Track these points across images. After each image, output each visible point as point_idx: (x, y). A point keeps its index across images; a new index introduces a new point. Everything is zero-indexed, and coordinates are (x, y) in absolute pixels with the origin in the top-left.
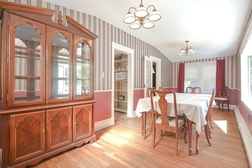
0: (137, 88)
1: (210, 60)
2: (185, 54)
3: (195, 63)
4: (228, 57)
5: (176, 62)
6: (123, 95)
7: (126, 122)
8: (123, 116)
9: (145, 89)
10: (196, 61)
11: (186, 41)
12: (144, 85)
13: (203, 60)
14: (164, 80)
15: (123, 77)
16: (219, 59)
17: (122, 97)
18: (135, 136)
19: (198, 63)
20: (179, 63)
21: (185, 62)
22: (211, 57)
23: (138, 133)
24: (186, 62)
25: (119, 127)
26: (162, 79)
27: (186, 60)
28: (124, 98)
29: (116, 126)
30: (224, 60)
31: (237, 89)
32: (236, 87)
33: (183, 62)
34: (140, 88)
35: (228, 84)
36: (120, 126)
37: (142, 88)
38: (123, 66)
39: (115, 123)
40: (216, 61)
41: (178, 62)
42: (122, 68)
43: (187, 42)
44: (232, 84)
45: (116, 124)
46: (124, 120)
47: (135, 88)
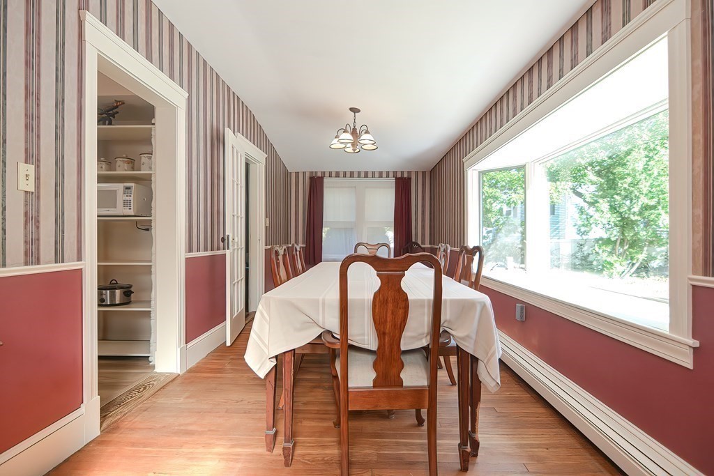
0: (198, 250)
1: (381, 174)
2: (349, 145)
3: (348, 179)
4: (417, 173)
5: (301, 170)
6: (122, 282)
7: (161, 400)
8: (136, 377)
9: (228, 253)
10: (352, 174)
11: (351, 109)
12: (223, 240)
13: (366, 175)
14: (271, 223)
15: (126, 204)
16: (399, 175)
17: (118, 292)
18: (239, 465)
19: (356, 179)
20: (308, 175)
21: (323, 173)
22: (384, 170)
23: (244, 446)
24: (327, 175)
25: (133, 444)
26: (268, 219)
27: (327, 170)
28: (129, 296)
29: (115, 437)
30: (410, 179)
31: (434, 246)
32: (431, 243)
33: (319, 175)
34: (206, 250)
35: (416, 235)
36: (136, 436)
37: (212, 250)
38: (124, 156)
39: (104, 425)
40: (393, 180)
41: (304, 173)
42: (119, 162)
43: (354, 110)
44: (423, 235)
45: (109, 426)
46: (147, 394)
47: (190, 250)
